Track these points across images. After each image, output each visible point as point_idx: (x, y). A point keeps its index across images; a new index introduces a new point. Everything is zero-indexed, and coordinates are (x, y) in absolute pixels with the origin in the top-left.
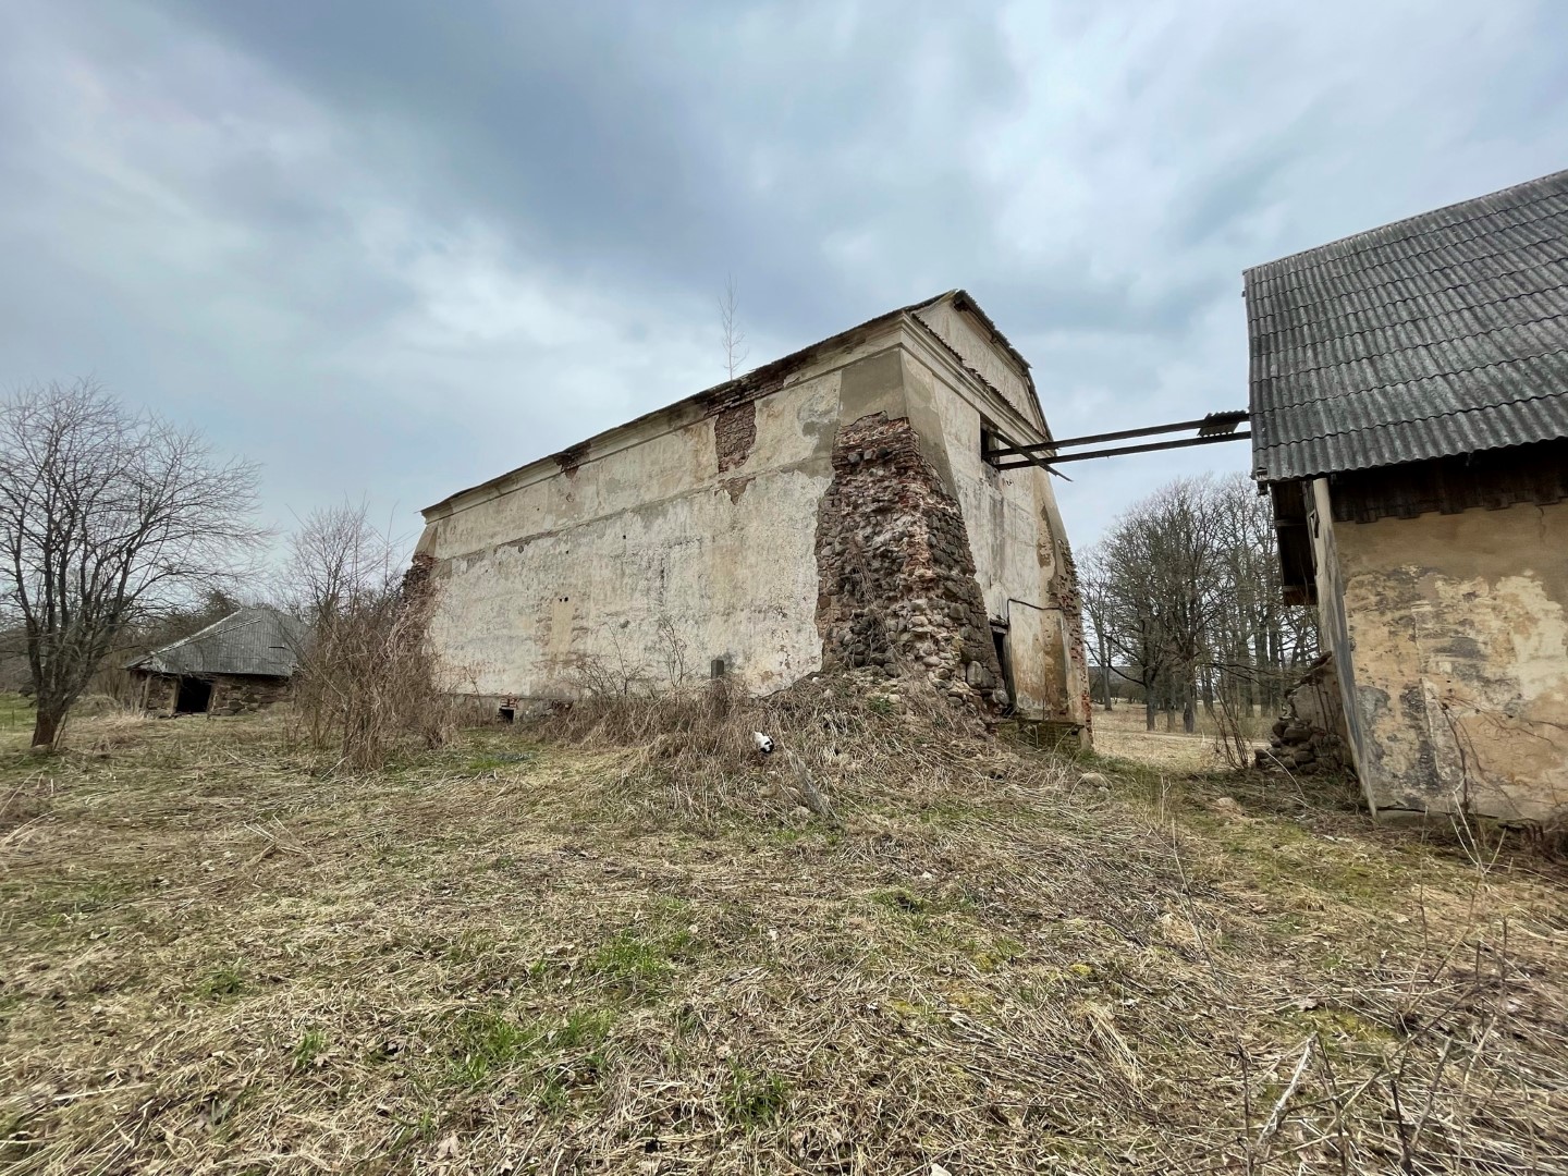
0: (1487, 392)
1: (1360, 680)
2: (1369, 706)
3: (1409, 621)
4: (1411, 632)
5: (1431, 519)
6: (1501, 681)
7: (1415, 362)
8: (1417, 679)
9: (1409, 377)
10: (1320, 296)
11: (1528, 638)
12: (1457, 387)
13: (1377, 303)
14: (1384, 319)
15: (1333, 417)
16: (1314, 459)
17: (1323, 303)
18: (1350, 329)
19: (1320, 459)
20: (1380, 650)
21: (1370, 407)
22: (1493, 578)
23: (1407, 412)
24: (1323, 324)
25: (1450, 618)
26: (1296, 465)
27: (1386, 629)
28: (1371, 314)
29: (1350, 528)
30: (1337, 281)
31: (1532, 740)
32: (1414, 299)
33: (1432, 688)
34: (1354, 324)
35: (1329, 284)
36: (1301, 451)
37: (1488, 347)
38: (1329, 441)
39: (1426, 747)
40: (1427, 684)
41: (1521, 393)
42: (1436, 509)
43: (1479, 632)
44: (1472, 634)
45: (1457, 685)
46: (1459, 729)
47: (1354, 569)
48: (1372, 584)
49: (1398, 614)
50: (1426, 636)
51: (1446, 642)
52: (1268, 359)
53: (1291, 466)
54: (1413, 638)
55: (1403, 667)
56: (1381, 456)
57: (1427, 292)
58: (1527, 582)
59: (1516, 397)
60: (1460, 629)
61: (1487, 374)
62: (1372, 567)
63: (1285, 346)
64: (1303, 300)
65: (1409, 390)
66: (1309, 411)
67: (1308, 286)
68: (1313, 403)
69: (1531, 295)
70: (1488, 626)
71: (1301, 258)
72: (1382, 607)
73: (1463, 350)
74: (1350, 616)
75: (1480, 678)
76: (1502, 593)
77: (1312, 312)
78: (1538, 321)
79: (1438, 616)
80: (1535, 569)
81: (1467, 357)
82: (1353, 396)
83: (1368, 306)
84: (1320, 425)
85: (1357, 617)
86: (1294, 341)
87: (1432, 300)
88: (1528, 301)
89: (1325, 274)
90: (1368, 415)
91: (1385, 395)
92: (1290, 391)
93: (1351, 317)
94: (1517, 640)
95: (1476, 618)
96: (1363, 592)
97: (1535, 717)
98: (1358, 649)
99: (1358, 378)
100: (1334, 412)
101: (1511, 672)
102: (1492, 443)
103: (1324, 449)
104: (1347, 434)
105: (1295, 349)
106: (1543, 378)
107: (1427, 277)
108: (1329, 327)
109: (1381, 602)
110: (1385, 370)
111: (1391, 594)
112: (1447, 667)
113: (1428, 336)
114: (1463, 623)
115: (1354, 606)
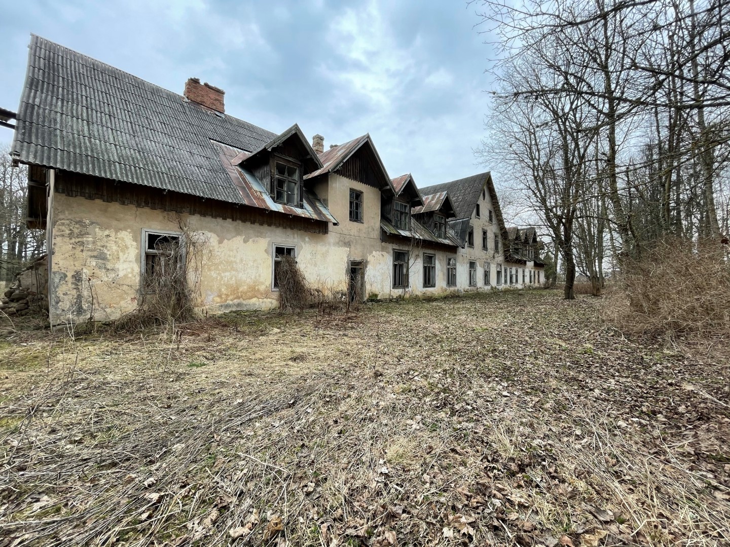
0: (128, 159)
1: (54, 268)
2: (57, 280)
3: (82, 244)
4: (82, 248)
5: (98, 202)
6: (113, 270)
7: (106, 133)
8: (81, 268)
9: (102, 139)
10: (72, 77)
11: (124, 254)
12: (119, 152)
13: (97, 98)
14: (98, 107)
15: (64, 141)
16: (49, 158)
17: (72, 82)
18: (82, 103)
19: (52, 159)
20: (67, 255)
21: (82, 144)
22: (117, 230)
23: (98, 154)
24: (70, 93)
25: (99, 244)
26: (38, 158)
27: (71, 246)
28: (93, 101)
29: (63, 197)
30: (82, 76)
31: (119, 291)
32: (112, 106)
33: (86, 272)
34: (84, 102)
35: (77, 74)
36: (43, 152)
37: (133, 142)
38: (59, 153)
39: (79, 297)
40: (85, 270)
41: (139, 165)
42: (101, 198)
43: (108, 250)
44: (106, 251)
45: (97, 271)
46: (93, 288)
47: (61, 216)
48: (68, 225)
49: (77, 240)
50: (88, 250)
51: (95, 253)
52: (35, 93)
53: (35, 157)
54: (82, 251)
55: (76, 263)
56: (82, 168)
57: (118, 106)
58: (127, 233)
59: (137, 165)
60: (102, 249)
61: (130, 151)
62: (70, 217)
63: (47, 91)
64: (63, 73)
65: (101, 145)
66: (52, 133)
67: (67, 68)
68: (56, 129)
69: (151, 130)
70: (112, 248)
71: (67, 51)
72: (71, 235)
73: (124, 138)
74: (55, 238)
75: (105, 268)
76: (119, 236)
77: (66, 83)
78: (151, 141)
79: (94, 243)
80: (131, 229)
81: (125, 142)
82: (76, 136)
83: (93, 97)
84: (56, 143)
85: (59, 239)
86: (53, 92)
87: (119, 111)
88: (150, 132)
89: (77, 68)
90: (80, 147)
91: (90, 142)
92: (44, 117)
93: (84, 97)
94: (121, 254)
95: (108, 245)
96: (63, 228)
97: (121, 283)
98: (56, 254)
99: (80, 129)
100: (65, 139)
101: (117, 266)
102: (125, 179)
103: (56, 155)
104: (69, 152)
105: (52, 97)
106: (147, 162)
107: (119, 100)
108: (73, 96)
109: (71, 234)
110: (93, 131)
111: (76, 231)
112: (94, 264)
113: (114, 125)
114: (103, 246)
115: (58, 234)
